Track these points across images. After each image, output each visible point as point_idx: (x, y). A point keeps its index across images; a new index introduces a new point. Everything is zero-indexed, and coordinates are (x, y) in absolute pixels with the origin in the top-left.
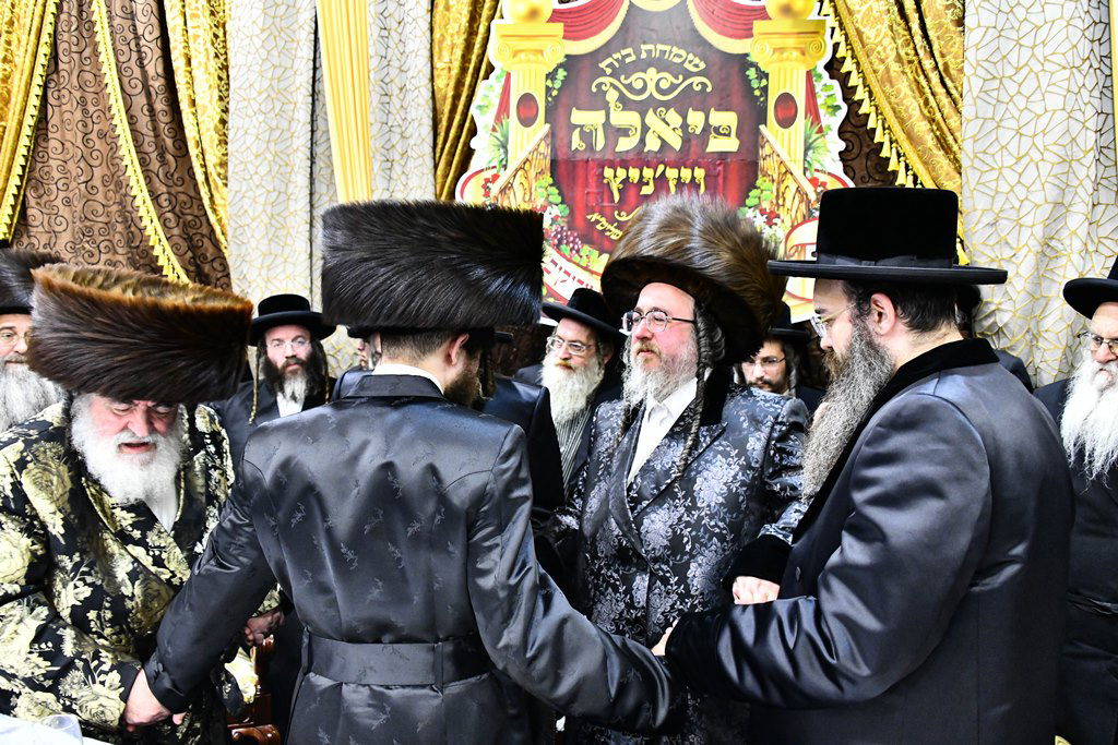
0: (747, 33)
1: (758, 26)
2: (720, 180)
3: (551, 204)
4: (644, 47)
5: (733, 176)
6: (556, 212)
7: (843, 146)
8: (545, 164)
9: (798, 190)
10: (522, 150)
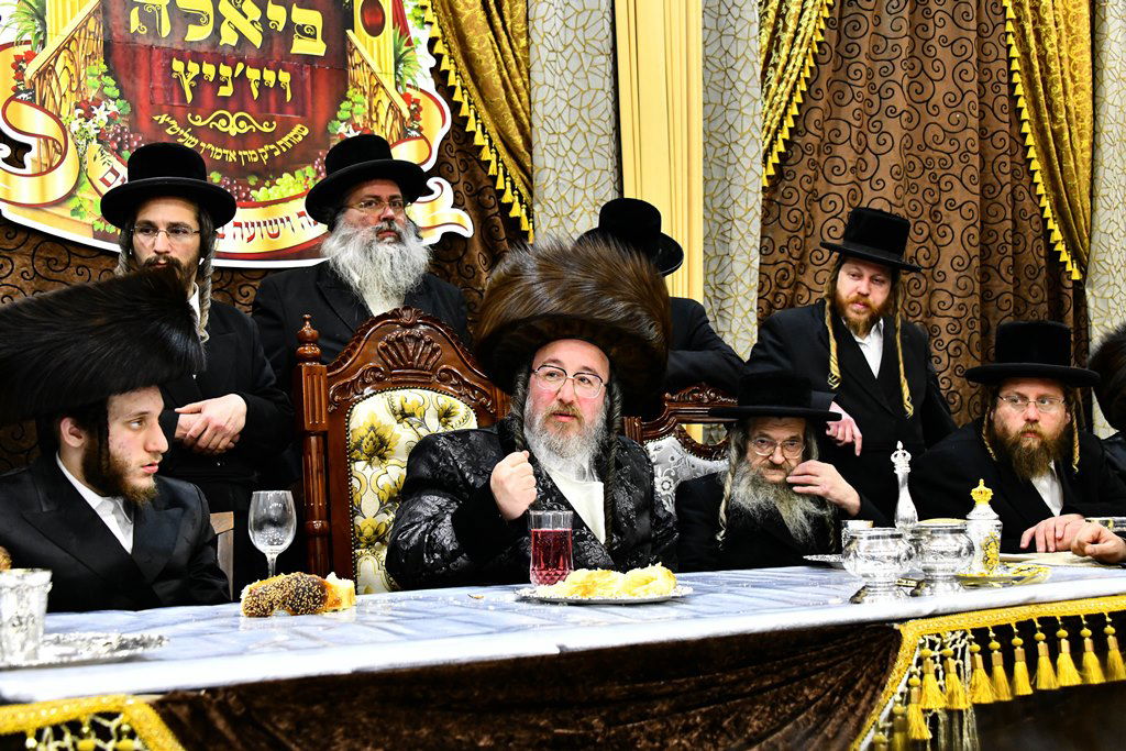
6: (113, 107)
7: (433, 62)
8: (96, 46)
9: (392, 105)
10: (65, 23)
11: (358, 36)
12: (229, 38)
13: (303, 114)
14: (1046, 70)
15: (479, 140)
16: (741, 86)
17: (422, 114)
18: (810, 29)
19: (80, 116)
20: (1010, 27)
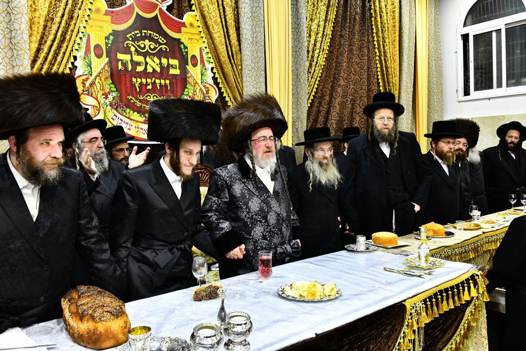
0: (180, 32)
1: (183, 29)
2: (175, 84)
3: (112, 91)
4: (143, 31)
5: (179, 83)
6: (114, 94)
7: (213, 75)
8: (108, 74)
9: (200, 89)
10: (98, 68)
11: (190, 67)
12: (150, 70)
13: (173, 93)
14: (387, 71)
15: (227, 99)
16: (302, 81)
17: (210, 92)
18: (321, 61)
19: (104, 98)
20: (377, 58)
